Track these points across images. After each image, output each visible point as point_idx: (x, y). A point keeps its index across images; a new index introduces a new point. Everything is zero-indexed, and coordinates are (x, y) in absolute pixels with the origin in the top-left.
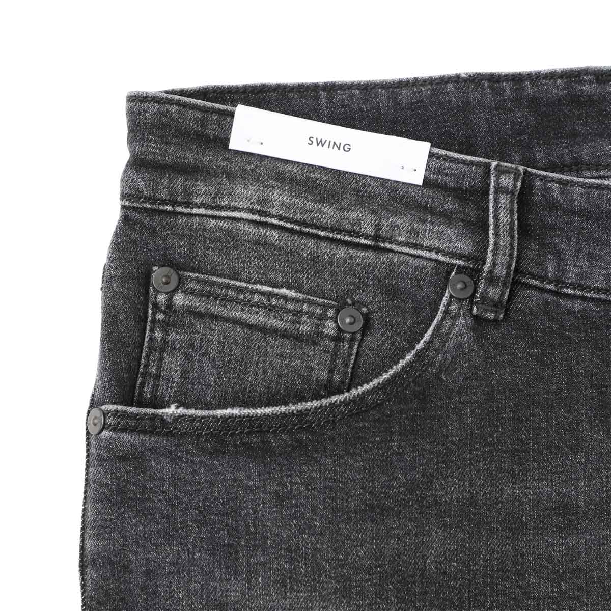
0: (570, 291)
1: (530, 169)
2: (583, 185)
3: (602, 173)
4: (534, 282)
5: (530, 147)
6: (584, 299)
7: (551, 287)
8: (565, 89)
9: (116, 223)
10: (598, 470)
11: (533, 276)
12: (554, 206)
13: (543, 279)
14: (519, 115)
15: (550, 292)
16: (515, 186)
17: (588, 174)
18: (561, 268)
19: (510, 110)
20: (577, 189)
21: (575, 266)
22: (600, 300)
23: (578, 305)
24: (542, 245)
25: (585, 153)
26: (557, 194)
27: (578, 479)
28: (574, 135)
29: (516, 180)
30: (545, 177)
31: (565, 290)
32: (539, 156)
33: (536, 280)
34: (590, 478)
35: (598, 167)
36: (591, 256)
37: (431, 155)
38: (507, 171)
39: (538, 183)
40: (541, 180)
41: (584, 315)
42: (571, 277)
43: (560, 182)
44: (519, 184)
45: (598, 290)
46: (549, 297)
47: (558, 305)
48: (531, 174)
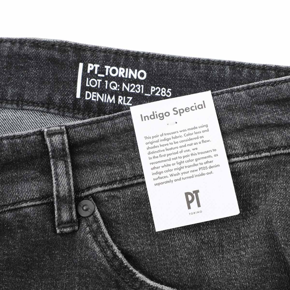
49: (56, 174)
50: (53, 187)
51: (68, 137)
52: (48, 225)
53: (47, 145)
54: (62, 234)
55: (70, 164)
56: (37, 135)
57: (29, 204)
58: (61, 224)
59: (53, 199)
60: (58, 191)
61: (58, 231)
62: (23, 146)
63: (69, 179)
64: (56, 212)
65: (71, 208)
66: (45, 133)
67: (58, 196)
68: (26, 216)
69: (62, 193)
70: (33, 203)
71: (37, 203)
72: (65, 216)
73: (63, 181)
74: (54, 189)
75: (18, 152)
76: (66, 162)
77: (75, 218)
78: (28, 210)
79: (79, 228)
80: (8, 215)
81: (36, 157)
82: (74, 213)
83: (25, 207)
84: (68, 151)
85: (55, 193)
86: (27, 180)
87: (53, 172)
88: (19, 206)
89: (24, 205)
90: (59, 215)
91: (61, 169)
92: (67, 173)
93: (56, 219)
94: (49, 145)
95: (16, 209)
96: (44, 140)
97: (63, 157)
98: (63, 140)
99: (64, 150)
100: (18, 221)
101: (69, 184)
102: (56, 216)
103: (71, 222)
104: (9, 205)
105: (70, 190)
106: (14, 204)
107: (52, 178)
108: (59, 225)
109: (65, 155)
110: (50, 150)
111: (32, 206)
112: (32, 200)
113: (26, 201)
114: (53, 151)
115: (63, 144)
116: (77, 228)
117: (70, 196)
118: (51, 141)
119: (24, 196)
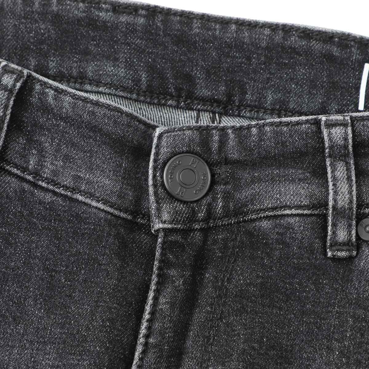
0: (44, 185)
1: (34, 74)
2: (73, 96)
3: (100, 89)
4: (15, 171)
5: (46, 56)
6: (55, 193)
7: (30, 178)
8: (84, 12)
10: (31, 342)
11: (16, 166)
12: (46, 109)
13: (24, 169)
14: (43, 26)
15: (28, 182)
16: (14, 85)
17: (88, 87)
18: (40, 164)
19: (36, 21)
20: (68, 99)
21: (52, 164)
22: (66, 196)
23: (48, 198)
24: (30, 140)
25: (90, 70)
26: (50, 100)
27: (13, 347)
28: (86, 52)
29: (16, 80)
30: (45, 83)
31: (40, 183)
32: (52, 64)
33: (18, 169)
34: (24, 348)
35: (98, 83)
36: (67, 158)
38: (12, 72)
39: (38, 87)
40: (41, 85)
41: (51, 207)
42: (47, 173)
43: (56, 90)
44: (18, 85)
45: (66, 188)
46: (26, 186)
47: (33, 194)
48: (34, 78)
49: (334, 178)
50: (328, 194)
51: (353, 132)
52: (317, 244)
53: (323, 138)
54: (334, 259)
55: (353, 167)
56: (311, 124)
57: (294, 211)
58: (335, 244)
59: (327, 209)
60: (335, 200)
61: (329, 254)
62: (291, 136)
63: (351, 186)
64: (330, 228)
65: (350, 226)
66: (323, 123)
67: (334, 208)
68: (289, 227)
69: (340, 204)
70: (300, 212)
71: (306, 212)
72: (342, 236)
73: (344, 188)
74: (331, 198)
75: (283, 144)
76: (347, 164)
77: (354, 239)
78: (292, 220)
79: (357, 254)
80: (265, 224)
81: (305, 154)
82: (354, 232)
83: (288, 215)
84: (350, 148)
85: (331, 203)
86: (293, 181)
87: (329, 175)
88: (279, 213)
89: (288, 212)
90: (334, 233)
91: (341, 171)
92: (349, 178)
93: (329, 238)
94: (326, 138)
95: (275, 217)
96: (321, 132)
97: (344, 157)
98: (346, 133)
99: (346, 147)
100: (277, 233)
101: (350, 193)
102: (330, 233)
103: (347, 244)
104: (268, 209)
105: (351, 202)
106: (274, 209)
107: (327, 182)
108: (331, 246)
109: (346, 155)
110: (327, 145)
111: (298, 215)
112: (299, 207)
113: (290, 208)
114: (331, 147)
115: (346, 139)
116: (355, 253)
117: (351, 209)
118: (330, 134)
119: (287, 199)
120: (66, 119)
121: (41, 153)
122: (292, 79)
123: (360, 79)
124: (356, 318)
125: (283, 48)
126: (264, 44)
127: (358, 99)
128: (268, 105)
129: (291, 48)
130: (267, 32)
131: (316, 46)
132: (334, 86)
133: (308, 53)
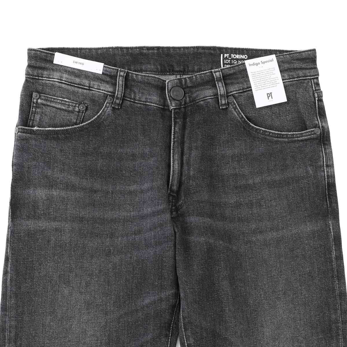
0: (137, 102)
1: (128, 71)
2: (141, 75)
3: (147, 73)
4: (128, 99)
5: (130, 66)
6: (140, 104)
7: (133, 100)
8: (139, 51)
9: (24, 81)
10: (142, 146)
11: (128, 98)
12: (134, 80)
13: (131, 98)
14: (128, 57)
15: (132, 102)
16: (124, 75)
17: (144, 73)
18: (135, 96)
19: (126, 56)
20: (140, 76)
21: (138, 96)
22: (144, 104)
23: (139, 105)
24: (131, 90)
25: (143, 68)
26: (135, 77)
27: (137, 148)
28: (141, 63)
29: (124, 73)
30: (132, 73)
31: (136, 101)
32: (132, 68)
33: (129, 99)
34: (139, 148)
35: (146, 71)
36: (142, 93)
37: (104, 67)
38: (123, 71)
39: (130, 74)
40: (131, 74)
41: (140, 108)
42: (137, 98)
43: (136, 74)
44: (125, 74)
45: (143, 101)
46: (132, 103)
47: (134, 105)
48: (129, 72)
49: (219, 87)
50: (218, 91)
51: (222, 73)
52: (217, 106)
53: (214, 76)
54: (222, 109)
55: (223, 83)
56: (210, 73)
57: (209, 98)
58: (222, 105)
59: (218, 96)
60: (220, 92)
61: (221, 108)
62: (205, 77)
63: (224, 88)
64: (220, 101)
65: (225, 99)
66: (213, 72)
67: (220, 95)
68: (208, 102)
69: (222, 93)
70: (211, 97)
71: (212, 97)
72: (223, 102)
73: (222, 89)
74: (219, 92)
75: (203, 79)
76: (222, 82)
77: (227, 103)
78: (209, 100)
79: (228, 106)
80: (202, 103)
81: (210, 81)
82: (226, 101)
83: (208, 99)
84: (222, 77)
85: (219, 94)
86: (207, 89)
87: (217, 86)
88: (205, 99)
89: (208, 98)
90: (221, 102)
91: (220, 84)
92: (223, 86)
93: (220, 103)
94: (215, 76)
95: (204, 100)
96: (213, 75)
97: (220, 80)
98: (220, 74)
99: (220, 77)
100: (206, 104)
101: (224, 90)
102: (220, 102)
103: (225, 104)
104: (202, 98)
105: (224, 92)
106: (203, 98)
107: (217, 88)
108: (221, 105)
109: (221, 80)
110: (215, 78)
111: (210, 98)
112: (210, 96)
113: (208, 97)
114: (217, 78)
115: (220, 75)
116: (227, 106)
117: (225, 94)
118: (215, 75)
119: (207, 95)
120: (140, 82)
121: (135, 93)
122: (201, 61)
123: (220, 59)
124: (231, 124)
125: (197, 53)
126: (192, 53)
127: (221, 64)
128: (196, 70)
129: (199, 53)
130: (192, 49)
131: (207, 51)
132: (213, 62)
133: (205, 53)
